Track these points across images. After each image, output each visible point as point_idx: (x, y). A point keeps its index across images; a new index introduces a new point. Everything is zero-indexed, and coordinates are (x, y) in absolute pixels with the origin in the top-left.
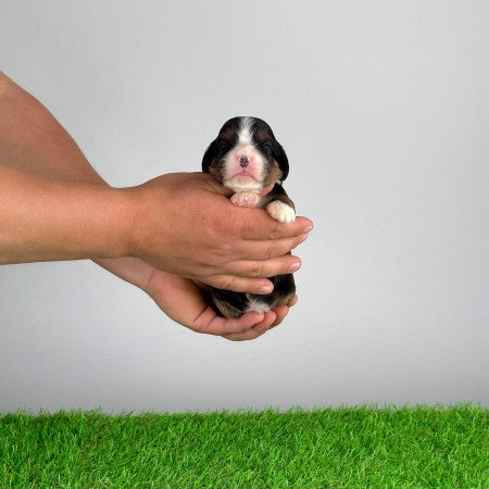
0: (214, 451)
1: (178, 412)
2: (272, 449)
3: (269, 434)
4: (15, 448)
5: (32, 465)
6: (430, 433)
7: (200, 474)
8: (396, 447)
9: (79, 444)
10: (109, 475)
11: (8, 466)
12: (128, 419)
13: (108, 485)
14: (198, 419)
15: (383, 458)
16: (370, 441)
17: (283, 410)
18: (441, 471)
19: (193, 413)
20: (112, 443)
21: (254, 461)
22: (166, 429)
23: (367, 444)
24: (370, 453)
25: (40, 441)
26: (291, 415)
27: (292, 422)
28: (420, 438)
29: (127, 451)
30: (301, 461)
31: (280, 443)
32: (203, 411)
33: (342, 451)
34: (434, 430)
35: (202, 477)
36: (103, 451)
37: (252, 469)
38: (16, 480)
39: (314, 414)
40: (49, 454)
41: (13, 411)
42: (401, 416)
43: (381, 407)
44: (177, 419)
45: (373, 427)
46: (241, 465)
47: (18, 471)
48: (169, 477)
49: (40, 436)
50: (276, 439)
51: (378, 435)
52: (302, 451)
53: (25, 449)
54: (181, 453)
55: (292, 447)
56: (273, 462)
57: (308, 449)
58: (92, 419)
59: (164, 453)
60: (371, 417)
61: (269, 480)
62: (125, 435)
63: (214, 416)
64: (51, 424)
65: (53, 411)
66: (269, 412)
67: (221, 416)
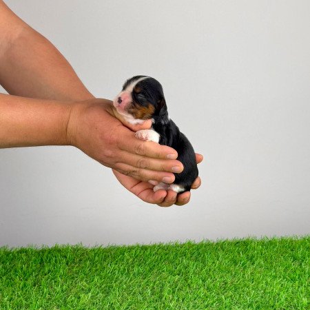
0: (154, 266)
1: (131, 245)
2: (191, 263)
3: (189, 255)
4: (25, 267)
5: (36, 276)
6: (290, 252)
7: (144, 279)
8: (269, 260)
9: (67, 264)
10: (86, 281)
11: (20, 278)
12: (99, 249)
13: (85, 286)
14: (144, 248)
15: (261, 267)
16: (253, 256)
17: (198, 241)
18: (298, 272)
19: (141, 245)
20: (88, 263)
21: (180, 271)
22: (124, 254)
23: (251, 259)
24: (253, 264)
25: (42, 262)
26: (202, 245)
27: (203, 248)
28: (284, 255)
29: (98, 268)
30: (210, 269)
31: (196, 260)
32: (147, 243)
33: (235, 263)
34: (292, 250)
35: (146, 280)
36: (83, 267)
37: (179, 275)
38: (25, 285)
39: (217, 244)
40: (47, 269)
41: (25, 246)
42: (271, 243)
43: (259, 238)
44: (130, 249)
45: (254, 249)
46: (171, 273)
47: (26, 280)
48: (125, 281)
49: (42, 260)
50: (193, 257)
51: (258, 253)
52: (210, 264)
53: (31, 268)
54: (133, 267)
55: (203, 262)
56: (192, 271)
57: (214, 263)
58: (75, 250)
59: (122, 268)
60: (253, 244)
61: (189, 281)
62: (97, 258)
63: (154, 246)
64: (49, 253)
65: (51, 245)
66: (189, 243)
67: (159, 246)
